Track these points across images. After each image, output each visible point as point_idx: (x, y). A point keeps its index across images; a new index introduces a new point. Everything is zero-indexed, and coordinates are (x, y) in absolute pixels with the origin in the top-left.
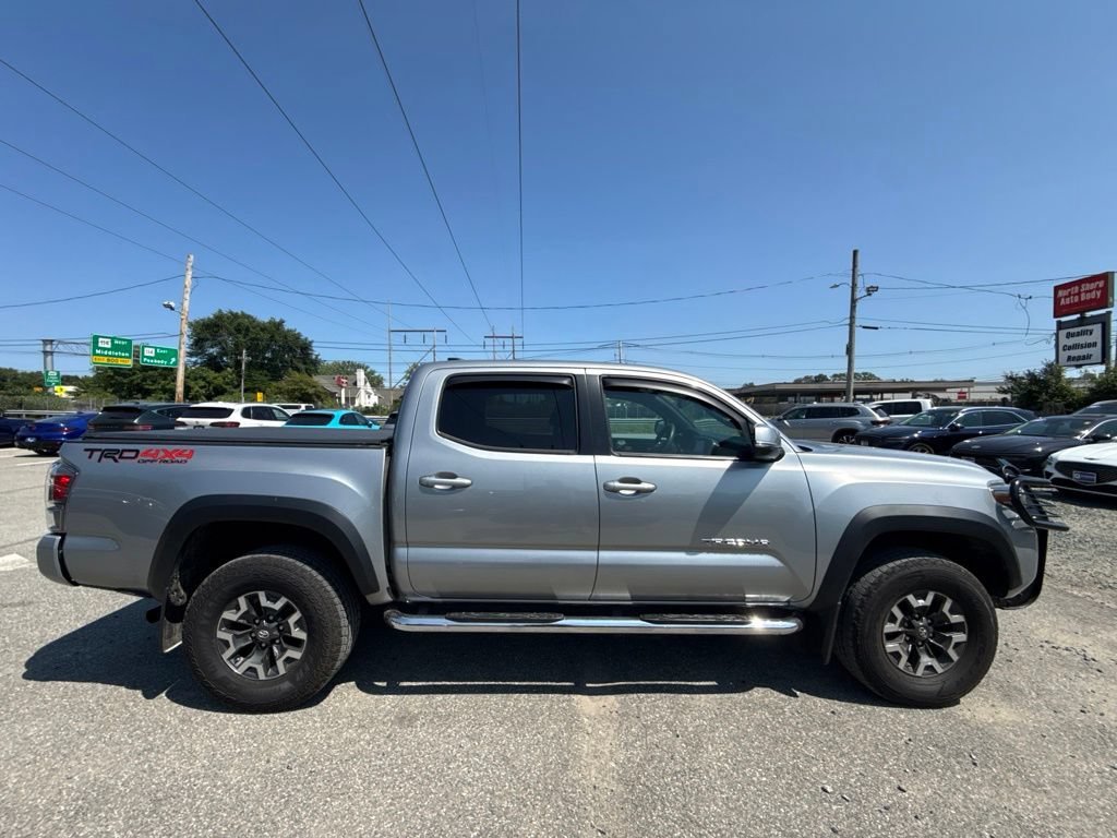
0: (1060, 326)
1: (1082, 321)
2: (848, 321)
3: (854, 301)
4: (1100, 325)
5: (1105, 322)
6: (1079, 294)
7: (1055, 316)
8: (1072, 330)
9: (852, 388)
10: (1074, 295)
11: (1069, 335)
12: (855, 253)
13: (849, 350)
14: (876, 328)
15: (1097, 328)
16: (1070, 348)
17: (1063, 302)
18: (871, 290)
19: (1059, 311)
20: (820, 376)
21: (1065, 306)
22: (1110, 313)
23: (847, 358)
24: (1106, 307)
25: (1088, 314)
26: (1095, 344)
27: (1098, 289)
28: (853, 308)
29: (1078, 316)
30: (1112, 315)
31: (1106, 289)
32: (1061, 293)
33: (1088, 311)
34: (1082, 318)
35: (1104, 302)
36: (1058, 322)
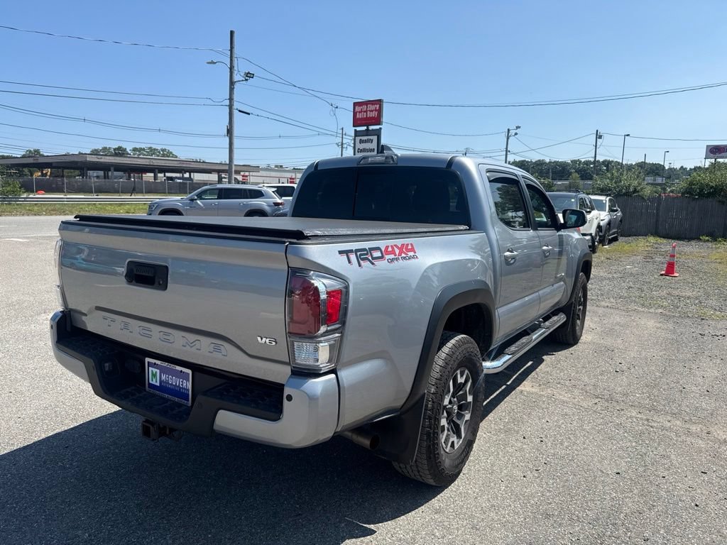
0: (357, 134)
1: (367, 133)
2: (227, 102)
3: (232, 83)
4: (376, 137)
5: (378, 133)
6: (366, 112)
7: (354, 126)
8: (362, 138)
9: (233, 170)
10: (364, 112)
11: (361, 141)
12: (232, 33)
13: (230, 132)
14: (249, 114)
15: (375, 138)
16: (362, 151)
17: (358, 116)
18: (249, 75)
19: (356, 122)
20: (120, 148)
21: (359, 119)
22: (381, 128)
23: (227, 139)
24: (379, 124)
25: (371, 128)
26: (373, 150)
27: (376, 110)
28: (232, 89)
29: (365, 128)
30: (382, 130)
31: (380, 111)
32: (358, 109)
33: (371, 125)
34: (368, 130)
35: (378, 121)
36: (355, 130)
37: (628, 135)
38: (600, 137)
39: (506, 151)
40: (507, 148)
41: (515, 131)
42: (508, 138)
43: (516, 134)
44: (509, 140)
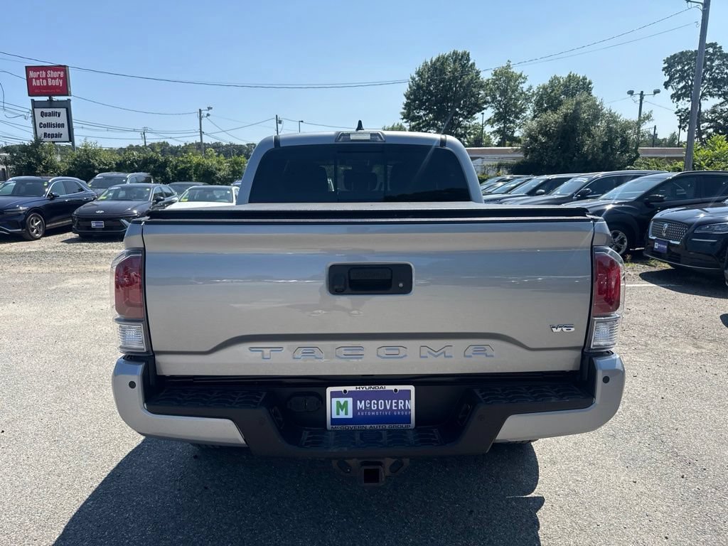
0: (35, 105)
1: (51, 104)
4: (65, 109)
5: (67, 105)
6: (46, 78)
7: (29, 95)
8: (45, 110)
10: (43, 79)
11: (43, 114)
15: (63, 111)
16: (45, 126)
17: (34, 83)
19: (32, 91)
21: (37, 87)
22: (69, 100)
24: (68, 95)
25: (56, 98)
26: (62, 125)
27: (59, 78)
29: (47, 98)
30: (72, 102)
31: (65, 79)
32: (32, 74)
33: (54, 96)
34: (51, 100)
35: (64, 90)
36: (33, 100)
37: (302, 121)
38: (280, 122)
39: (201, 132)
40: (201, 129)
41: (206, 112)
42: (201, 119)
43: (208, 115)
44: (202, 121)
